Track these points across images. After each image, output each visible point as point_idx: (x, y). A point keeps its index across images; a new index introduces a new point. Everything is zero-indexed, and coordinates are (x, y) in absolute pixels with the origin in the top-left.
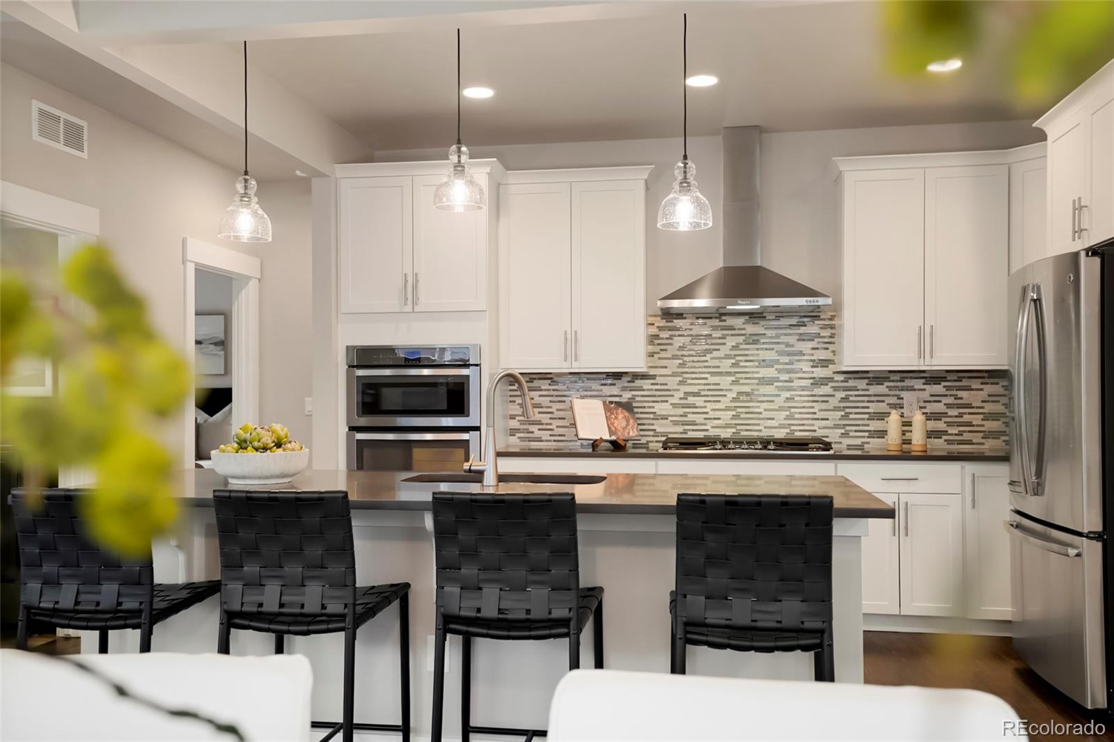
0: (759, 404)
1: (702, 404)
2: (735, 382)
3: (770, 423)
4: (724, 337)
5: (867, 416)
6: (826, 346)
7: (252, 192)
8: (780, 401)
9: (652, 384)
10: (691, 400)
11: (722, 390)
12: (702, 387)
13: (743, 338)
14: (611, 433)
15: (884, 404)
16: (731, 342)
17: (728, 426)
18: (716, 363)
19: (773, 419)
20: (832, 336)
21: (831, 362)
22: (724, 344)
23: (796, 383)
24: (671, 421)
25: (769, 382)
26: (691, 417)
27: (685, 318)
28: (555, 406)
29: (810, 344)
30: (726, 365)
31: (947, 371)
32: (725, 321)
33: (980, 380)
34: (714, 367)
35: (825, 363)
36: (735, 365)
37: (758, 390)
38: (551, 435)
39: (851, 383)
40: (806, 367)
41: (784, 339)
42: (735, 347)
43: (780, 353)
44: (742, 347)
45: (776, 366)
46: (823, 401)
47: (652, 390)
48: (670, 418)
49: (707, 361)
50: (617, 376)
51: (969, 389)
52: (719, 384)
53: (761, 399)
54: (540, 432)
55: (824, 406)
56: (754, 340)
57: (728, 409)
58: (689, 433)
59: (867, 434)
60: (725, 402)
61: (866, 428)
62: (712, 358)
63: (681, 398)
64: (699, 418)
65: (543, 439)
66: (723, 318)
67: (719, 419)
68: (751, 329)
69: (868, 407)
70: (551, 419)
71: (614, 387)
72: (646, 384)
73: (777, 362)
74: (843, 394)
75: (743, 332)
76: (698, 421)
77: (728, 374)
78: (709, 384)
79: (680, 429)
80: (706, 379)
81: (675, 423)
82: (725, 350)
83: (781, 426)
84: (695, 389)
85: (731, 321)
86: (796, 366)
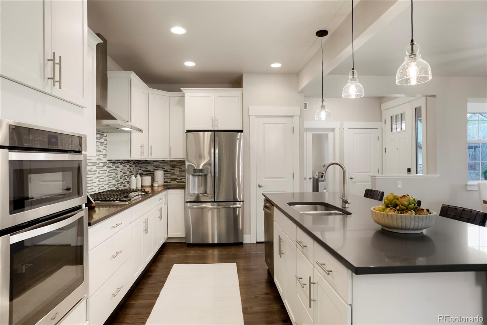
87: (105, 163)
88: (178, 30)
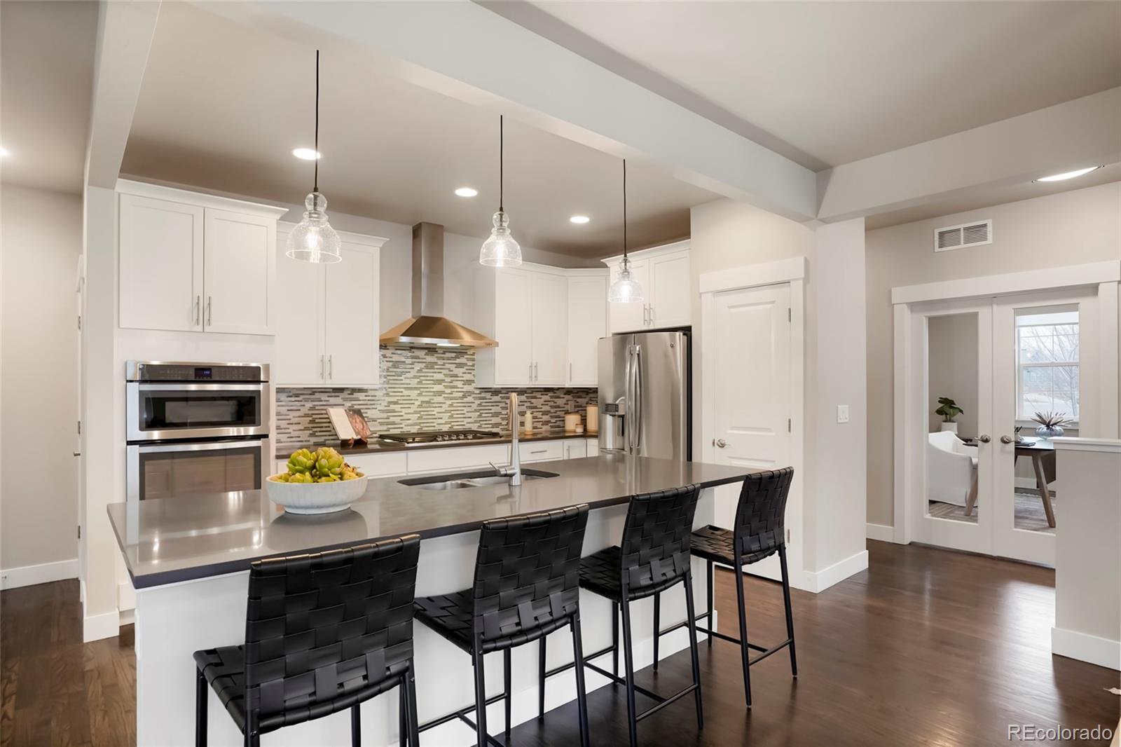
0: (433, 409)
1: (400, 410)
2: (420, 395)
3: (440, 421)
4: (413, 364)
5: (490, 415)
6: (470, 371)
7: (321, 209)
8: (445, 407)
9: (366, 396)
10: (392, 407)
11: (411, 400)
12: (399, 398)
13: (424, 364)
14: (357, 433)
15: (499, 407)
16: (417, 367)
17: (415, 424)
18: (408, 381)
19: (441, 418)
20: (473, 365)
21: (473, 381)
22: (413, 368)
23: (455, 395)
24: (379, 423)
25: (440, 393)
26: (392, 419)
27: (388, 349)
28: (292, 414)
29: (463, 370)
30: (414, 383)
31: (528, 388)
32: (413, 352)
33: (540, 393)
34: (407, 384)
35: (469, 382)
36: (420, 383)
37: (433, 399)
38: (288, 437)
39: (483, 395)
40: (460, 384)
41: (447, 366)
42: (420, 371)
43: (446, 375)
44: (424, 370)
45: (443, 384)
46: (469, 406)
47: (365, 400)
48: (379, 421)
49: (402, 380)
50: (341, 390)
51: (535, 398)
52: (409, 396)
53: (434, 405)
54: (280, 435)
55: (469, 409)
56: (430, 366)
57: (415, 412)
58: (391, 430)
59: (490, 426)
60: (414, 408)
61: (490, 422)
62: (405, 378)
63: (386, 406)
64: (397, 420)
65: (282, 440)
66: (413, 350)
67: (409, 419)
68: (429, 359)
69: (490, 409)
70: (288, 424)
71: (338, 398)
72: (361, 396)
73: (443, 381)
74: (479, 402)
75: (424, 361)
76: (397, 422)
77: (416, 388)
78: (404, 396)
79: (385, 428)
80: (402, 392)
81: (382, 424)
82: (413, 373)
83: (446, 423)
84: (395, 399)
85: (417, 353)
86: (455, 383)
87: (466, 394)
88: (466, 192)
